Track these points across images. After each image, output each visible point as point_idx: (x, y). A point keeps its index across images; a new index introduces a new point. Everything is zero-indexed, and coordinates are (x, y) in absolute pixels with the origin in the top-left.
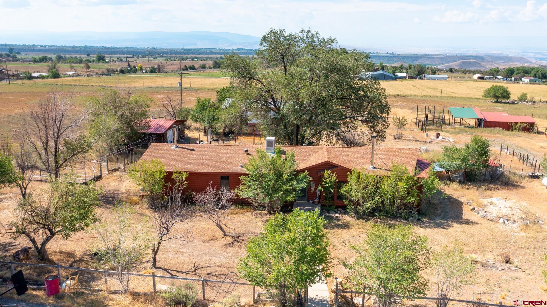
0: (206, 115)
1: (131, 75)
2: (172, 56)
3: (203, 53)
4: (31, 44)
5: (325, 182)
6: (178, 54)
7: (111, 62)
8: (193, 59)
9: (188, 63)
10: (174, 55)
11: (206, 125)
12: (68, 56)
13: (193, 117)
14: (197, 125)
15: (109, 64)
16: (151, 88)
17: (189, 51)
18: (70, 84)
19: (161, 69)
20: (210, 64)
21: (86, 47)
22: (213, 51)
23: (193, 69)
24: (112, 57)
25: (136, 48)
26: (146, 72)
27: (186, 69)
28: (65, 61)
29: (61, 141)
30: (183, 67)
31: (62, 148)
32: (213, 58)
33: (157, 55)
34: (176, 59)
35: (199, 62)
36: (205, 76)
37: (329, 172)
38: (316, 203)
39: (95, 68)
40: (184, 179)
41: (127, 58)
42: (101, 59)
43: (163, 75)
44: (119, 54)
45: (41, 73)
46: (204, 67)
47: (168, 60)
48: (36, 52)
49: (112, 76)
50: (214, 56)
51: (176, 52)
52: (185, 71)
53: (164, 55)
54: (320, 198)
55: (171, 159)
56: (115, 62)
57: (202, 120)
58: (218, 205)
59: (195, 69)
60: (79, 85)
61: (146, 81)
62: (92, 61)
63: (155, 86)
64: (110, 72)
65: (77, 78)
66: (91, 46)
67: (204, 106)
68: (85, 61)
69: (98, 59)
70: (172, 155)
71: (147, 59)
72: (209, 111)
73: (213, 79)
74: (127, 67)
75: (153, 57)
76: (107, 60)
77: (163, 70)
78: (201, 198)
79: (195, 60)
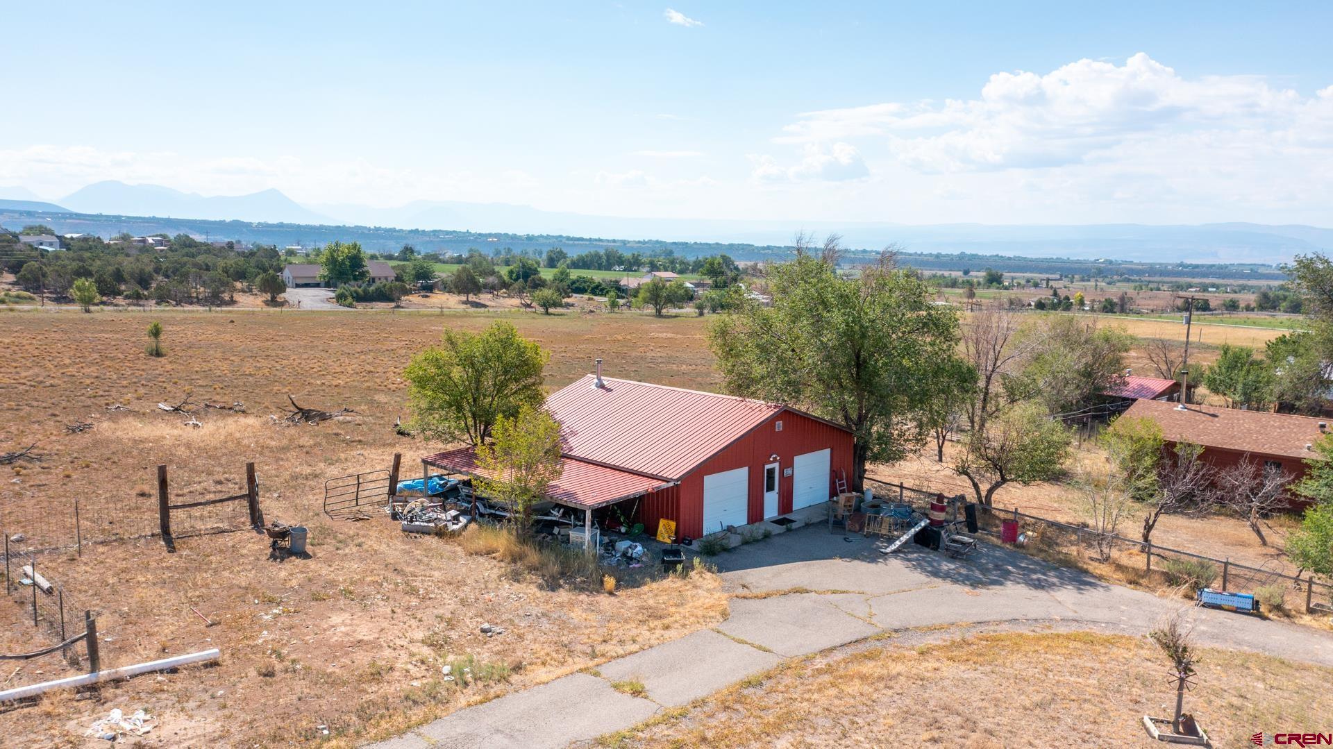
0: (1241, 379)
1: (1059, 315)
2: (1151, 279)
3: (1232, 276)
6: (1168, 276)
7: (1015, 288)
8: (1205, 288)
9: (1194, 296)
10: (1157, 279)
11: (1237, 397)
12: (927, 273)
13: (1211, 382)
15: (1010, 291)
17: (1196, 270)
19: (1127, 306)
20: (1250, 300)
21: (962, 256)
22: (1262, 270)
23: (1205, 310)
24: (1015, 278)
25: (1068, 261)
26: (1092, 310)
27: (1187, 308)
29: (996, 378)
30: (1179, 303)
31: (995, 390)
32: (1259, 288)
33: (1115, 277)
34: (1162, 288)
35: (1221, 294)
36: (1236, 324)
39: (985, 298)
40: (1195, 457)
41: (1048, 280)
42: (994, 279)
43: (1133, 317)
44: (1031, 272)
46: (1233, 306)
47: (1142, 289)
49: (1021, 314)
50: (1263, 283)
51: (1163, 271)
53: (1133, 278)
55: (1173, 424)
56: (1023, 287)
57: (1230, 389)
58: (1257, 493)
59: (1210, 310)
62: (976, 284)
64: (1017, 306)
66: (973, 255)
67: (1236, 362)
68: (963, 282)
69: (989, 280)
70: (1177, 419)
71: (1093, 284)
72: (1248, 371)
73: (1255, 331)
74: (1051, 297)
75: (1107, 280)
76: (1006, 284)
77: (1131, 308)
78: (1229, 478)
79: (1210, 289)
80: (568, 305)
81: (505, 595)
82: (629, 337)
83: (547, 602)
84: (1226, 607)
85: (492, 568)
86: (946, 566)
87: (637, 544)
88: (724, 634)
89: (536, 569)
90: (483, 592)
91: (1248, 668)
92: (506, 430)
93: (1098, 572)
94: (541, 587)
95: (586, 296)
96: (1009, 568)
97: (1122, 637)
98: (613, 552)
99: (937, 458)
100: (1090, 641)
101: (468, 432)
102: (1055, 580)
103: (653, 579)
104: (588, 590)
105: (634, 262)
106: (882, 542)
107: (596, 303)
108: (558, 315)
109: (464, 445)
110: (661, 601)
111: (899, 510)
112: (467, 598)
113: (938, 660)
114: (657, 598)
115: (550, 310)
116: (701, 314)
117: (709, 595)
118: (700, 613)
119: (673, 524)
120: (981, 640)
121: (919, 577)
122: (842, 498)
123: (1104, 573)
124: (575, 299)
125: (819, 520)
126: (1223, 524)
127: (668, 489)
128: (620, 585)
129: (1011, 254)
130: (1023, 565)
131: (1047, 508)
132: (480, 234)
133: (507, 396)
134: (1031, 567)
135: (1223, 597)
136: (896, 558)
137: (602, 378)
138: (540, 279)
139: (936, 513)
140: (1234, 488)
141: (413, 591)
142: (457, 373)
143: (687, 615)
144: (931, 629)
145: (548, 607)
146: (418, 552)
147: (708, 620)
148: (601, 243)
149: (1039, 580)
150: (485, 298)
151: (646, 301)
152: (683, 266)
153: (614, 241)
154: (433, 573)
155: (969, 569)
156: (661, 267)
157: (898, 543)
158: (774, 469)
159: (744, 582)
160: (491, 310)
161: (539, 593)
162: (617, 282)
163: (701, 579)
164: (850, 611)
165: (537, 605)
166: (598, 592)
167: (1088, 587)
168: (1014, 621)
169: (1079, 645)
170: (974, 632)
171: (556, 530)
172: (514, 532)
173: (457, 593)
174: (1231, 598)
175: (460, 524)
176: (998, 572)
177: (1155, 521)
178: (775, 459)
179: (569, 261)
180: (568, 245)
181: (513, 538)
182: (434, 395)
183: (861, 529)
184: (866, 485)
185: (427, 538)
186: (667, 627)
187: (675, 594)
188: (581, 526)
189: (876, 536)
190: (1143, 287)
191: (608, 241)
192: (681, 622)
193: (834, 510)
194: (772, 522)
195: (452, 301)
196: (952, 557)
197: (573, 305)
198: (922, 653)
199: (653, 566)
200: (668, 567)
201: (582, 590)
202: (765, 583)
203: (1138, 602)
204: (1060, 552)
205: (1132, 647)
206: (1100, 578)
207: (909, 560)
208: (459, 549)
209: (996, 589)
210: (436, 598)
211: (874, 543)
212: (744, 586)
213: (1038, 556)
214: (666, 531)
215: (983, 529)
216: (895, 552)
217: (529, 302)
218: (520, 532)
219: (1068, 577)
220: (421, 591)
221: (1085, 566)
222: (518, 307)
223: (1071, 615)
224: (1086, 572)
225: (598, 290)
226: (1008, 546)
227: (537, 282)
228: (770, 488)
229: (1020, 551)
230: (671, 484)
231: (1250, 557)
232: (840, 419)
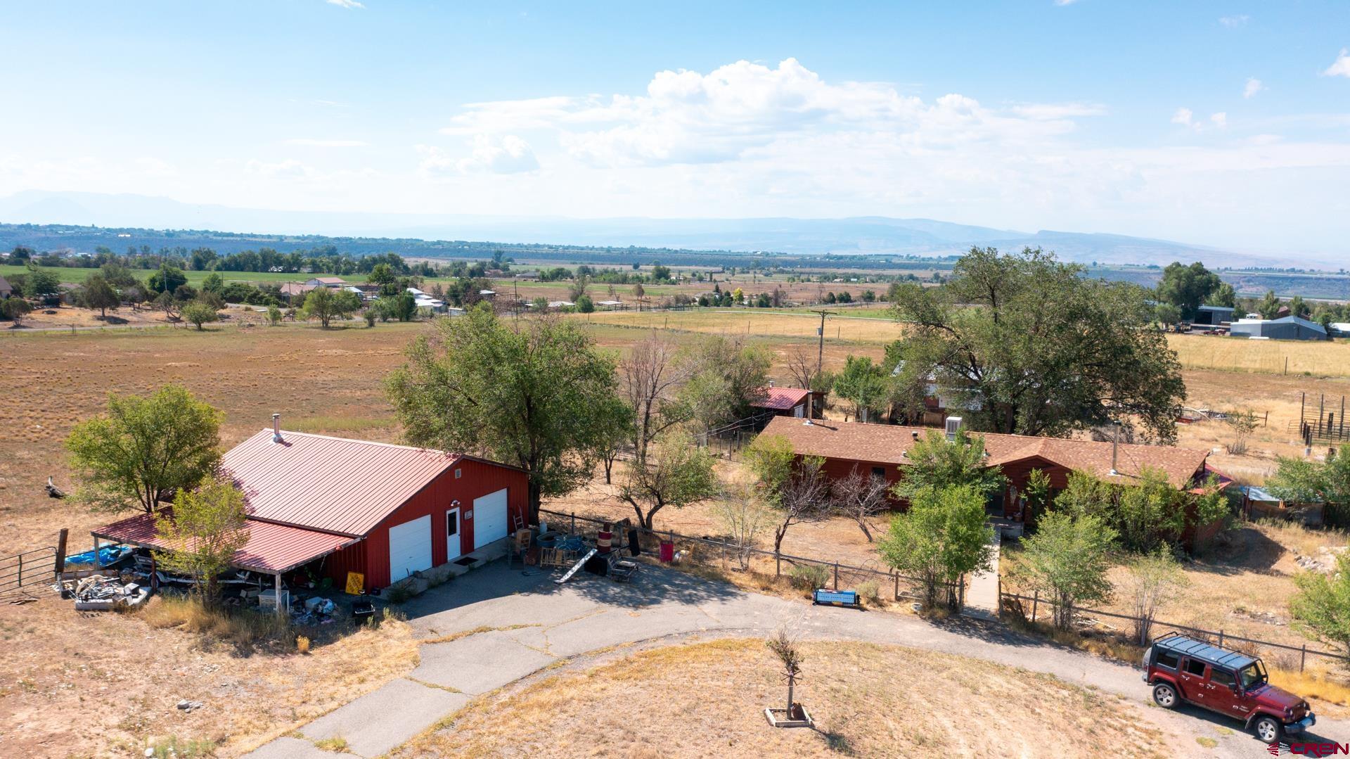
0: (862, 386)
1: (721, 311)
2: (803, 270)
3: (871, 266)
4: (533, 243)
5: (1031, 487)
6: (817, 267)
7: (681, 283)
8: (847, 279)
9: (838, 288)
10: (807, 270)
11: (860, 403)
12: (599, 268)
13: (839, 388)
14: (845, 403)
15: (677, 286)
16: (762, 336)
17: (840, 261)
18: (617, 323)
19: (781, 300)
20: (884, 289)
22: (895, 260)
23: (846, 302)
24: (682, 271)
25: (730, 253)
26: (750, 305)
27: (832, 300)
28: (595, 279)
29: (656, 404)
30: (825, 295)
31: (654, 414)
32: (893, 277)
33: (772, 269)
34: (812, 279)
35: (861, 285)
36: (871, 316)
37: (1040, 472)
38: (1017, 520)
39: (654, 295)
40: (819, 467)
41: (711, 274)
42: (662, 275)
43: (785, 312)
44: (696, 265)
45: (564, 302)
46: (869, 298)
47: (794, 280)
48: (539, 258)
49: (687, 312)
50: (896, 272)
51: (813, 263)
52: (830, 305)
53: (786, 269)
54: (1023, 513)
55: (802, 439)
56: (689, 281)
57: (854, 394)
58: (864, 499)
59: (852, 302)
60: (633, 327)
61: (754, 323)
62: (645, 279)
63: (768, 333)
64: (682, 303)
65: (624, 313)
67: (858, 370)
68: (633, 278)
69: (657, 275)
70: (805, 434)
71: (752, 276)
72: (867, 380)
73: (886, 324)
74: (714, 293)
75: (764, 272)
76: (673, 278)
77: (785, 301)
78: (842, 487)
79: (852, 280)
80: (223, 317)
81: (198, 667)
82: (295, 356)
83: (242, 670)
84: (835, 603)
85: (180, 641)
86: (614, 590)
87: (328, 600)
88: (416, 681)
89: (227, 637)
90: (174, 667)
91: (847, 655)
92: (187, 503)
93: (738, 581)
94: (234, 655)
95: (243, 306)
96: (666, 586)
97: (753, 640)
98: (304, 610)
99: (606, 480)
100: (728, 647)
101: (140, 498)
102: (703, 594)
103: (346, 634)
104: (282, 652)
105: (294, 263)
106: (557, 573)
107: (254, 314)
108: (213, 331)
109: (135, 513)
110: (355, 655)
111: (570, 540)
112: (158, 675)
113: (605, 680)
114: (351, 652)
115: (204, 325)
116: (372, 325)
117: (400, 644)
118: (392, 662)
119: (361, 577)
120: (641, 657)
121: (589, 603)
122: (520, 534)
123: (743, 583)
124: (231, 309)
125: (498, 557)
126: (842, 523)
127: (355, 544)
128: (313, 643)
129: (677, 247)
130: (677, 582)
131: (700, 522)
132: (109, 230)
133: (181, 459)
134: (684, 583)
135: (833, 595)
136: (569, 588)
137: (280, 431)
138: (189, 289)
139: (603, 541)
140: (846, 495)
141: (100, 675)
142: (126, 441)
143: (381, 666)
144: (599, 653)
145: (244, 675)
146: (98, 632)
147: (401, 669)
148: (254, 239)
149: (690, 595)
150: (124, 312)
151: (312, 314)
152: (348, 266)
153: (269, 236)
154: (118, 652)
155: (633, 592)
156: (325, 267)
157: (570, 573)
158: (455, 513)
159: (432, 627)
160: (134, 326)
161: (233, 662)
162: (277, 289)
163: (391, 628)
164: (529, 644)
165: (233, 674)
166: (292, 653)
167: (729, 597)
168: (668, 636)
169: (719, 652)
170: (635, 651)
171: (243, 594)
172: (201, 602)
173: (147, 671)
174: (839, 595)
175: (141, 597)
176: (657, 591)
177: (784, 532)
178: (455, 505)
179: (218, 263)
180: (217, 242)
181: (200, 607)
182: (102, 465)
183: (538, 562)
184: (541, 515)
185: (106, 615)
186: (362, 681)
187: (367, 646)
188: (269, 587)
189: (551, 568)
190: (796, 278)
191: (263, 236)
192: (376, 674)
193: (513, 546)
194: (455, 563)
195: (85, 317)
196: (618, 581)
197: (228, 317)
198: (592, 676)
199: (345, 620)
200: (359, 622)
201: (276, 653)
202: (451, 625)
203: (768, 606)
204: (709, 566)
205: (761, 648)
206: (739, 587)
207: (580, 588)
208: (142, 624)
209: (654, 607)
210: (125, 680)
211: (549, 574)
212: (432, 631)
213: (690, 571)
214: (354, 583)
215: (645, 550)
216: (568, 581)
217: (177, 316)
218: (207, 600)
219: (714, 590)
220: (109, 674)
221: (728, 577)
222: (165, 321)
223: (714, 625)
224: (728, 583)
225: (255, 299)
226: (665, 565)
227: (186, 293)
228: (453, 531)
229: (675, 568)
230: (358, 540)
231: (858, 557)
232: (514, 462)
